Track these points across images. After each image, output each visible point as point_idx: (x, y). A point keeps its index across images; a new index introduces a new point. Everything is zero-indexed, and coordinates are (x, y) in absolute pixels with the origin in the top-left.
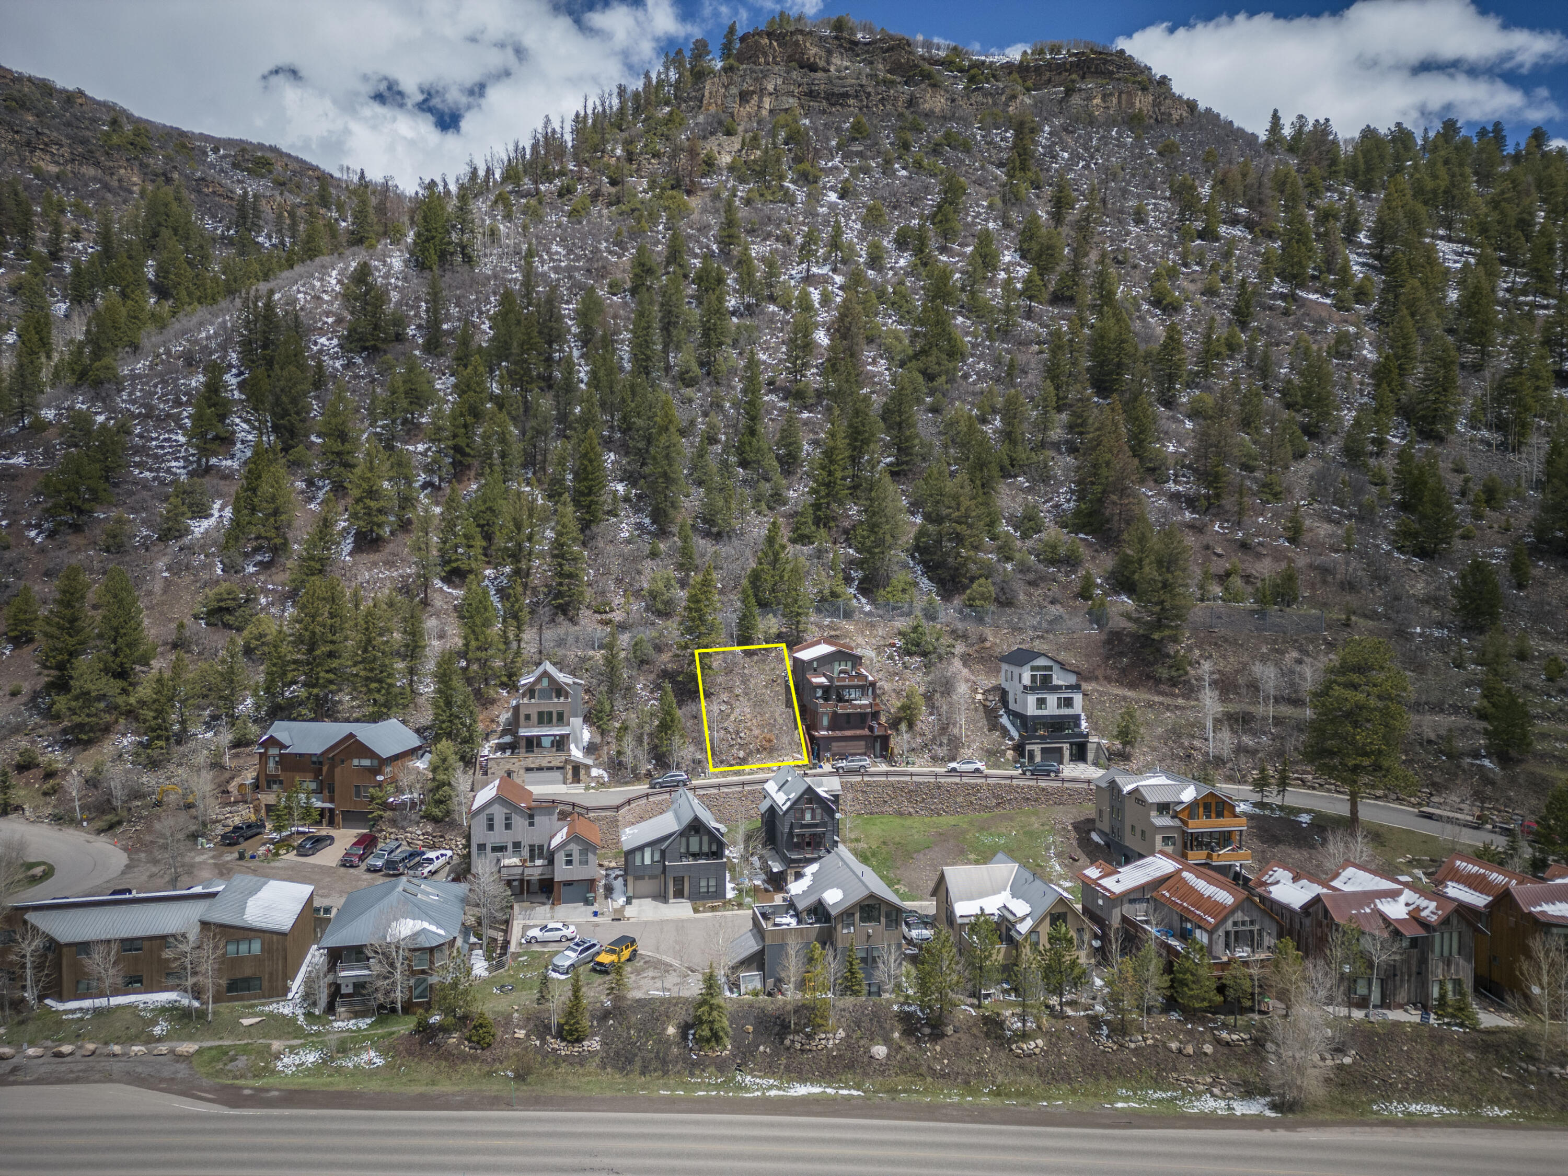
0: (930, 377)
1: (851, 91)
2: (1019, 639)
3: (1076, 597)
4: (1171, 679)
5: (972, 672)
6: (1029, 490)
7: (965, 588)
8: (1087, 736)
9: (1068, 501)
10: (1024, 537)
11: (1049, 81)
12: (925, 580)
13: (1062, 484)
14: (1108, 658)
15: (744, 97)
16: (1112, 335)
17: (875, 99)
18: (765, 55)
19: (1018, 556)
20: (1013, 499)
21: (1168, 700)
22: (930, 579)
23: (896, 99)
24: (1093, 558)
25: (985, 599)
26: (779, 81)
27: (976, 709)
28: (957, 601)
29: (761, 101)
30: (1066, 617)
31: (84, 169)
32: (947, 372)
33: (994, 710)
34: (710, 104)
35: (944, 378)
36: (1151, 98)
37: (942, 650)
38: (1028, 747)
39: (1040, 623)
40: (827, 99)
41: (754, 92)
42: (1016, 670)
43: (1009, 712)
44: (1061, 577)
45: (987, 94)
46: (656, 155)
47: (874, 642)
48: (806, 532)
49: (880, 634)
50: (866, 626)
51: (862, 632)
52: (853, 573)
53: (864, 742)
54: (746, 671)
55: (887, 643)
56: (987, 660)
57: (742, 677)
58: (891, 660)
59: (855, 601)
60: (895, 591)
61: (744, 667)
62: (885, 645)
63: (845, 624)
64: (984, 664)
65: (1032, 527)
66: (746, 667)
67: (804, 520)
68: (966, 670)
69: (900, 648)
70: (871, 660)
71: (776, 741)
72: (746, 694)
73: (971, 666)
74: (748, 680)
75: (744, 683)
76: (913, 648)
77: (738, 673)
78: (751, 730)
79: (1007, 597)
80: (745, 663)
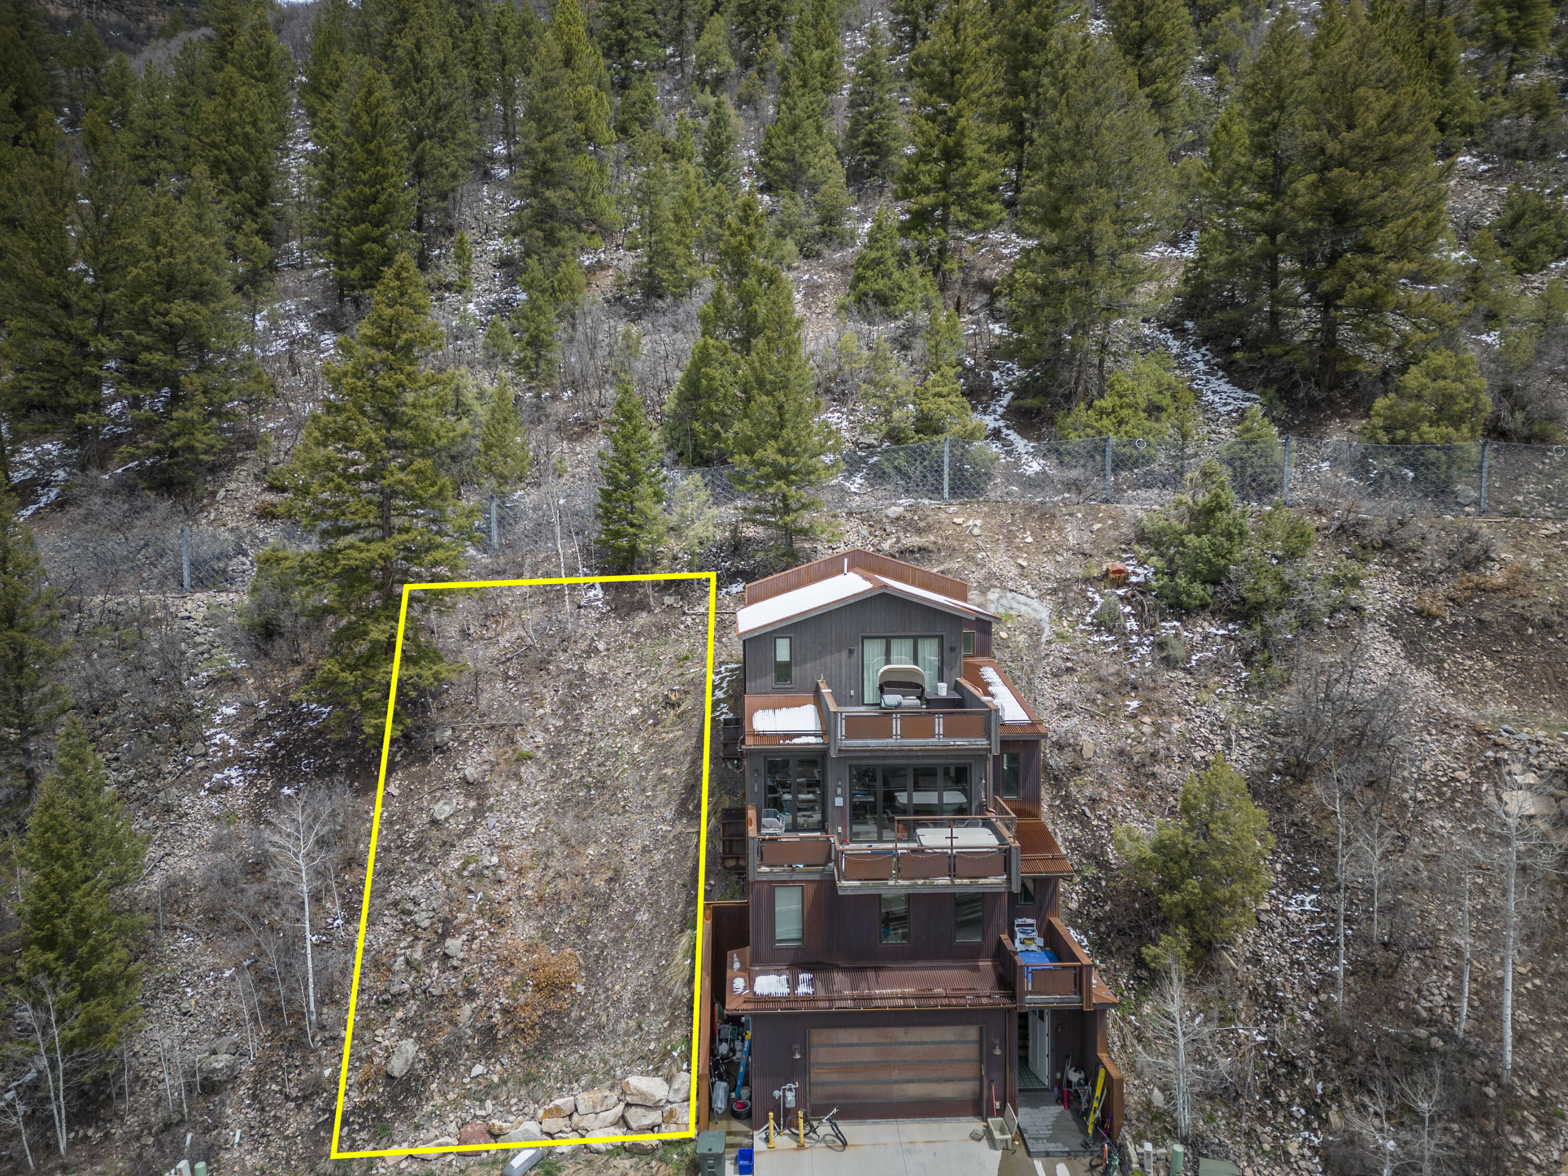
5: (1452, 682)
12: (1222, 385)
22: (1238, 382)
28: (1338, 438)
31: (104, 14)
37: (1312, 598)
47: (1049, 568)
48: (881, 284)
49: (1072, 541)
50: (1024, 520)
51: (1010, 538)
52: (996, 374)
53: (972, 1033)
54: (592, 666)
55: (1096, 572)
56: (1503, 638)
57: (571, 686)
58: (1110, 632)
59: (995, 448)
60: (1125, 413)
61: (592, 651)
62: (1087, 580)
63: (956, 514)
64: (1491, 655)
65: (1546, 243)
66: (597, 651)
67: (873, 255)
68: (1421, 678)
69: (1144, 589)
70: (1034, 632)
71: (580, 989)
72: (556, 751)
73: (1442, 661)
74: (586, 697)
75: (567, 707)
76: (1197, 589)
77: (561, 672)
78: (501, 923)
79: (1528, 421)
80: (599, 635)
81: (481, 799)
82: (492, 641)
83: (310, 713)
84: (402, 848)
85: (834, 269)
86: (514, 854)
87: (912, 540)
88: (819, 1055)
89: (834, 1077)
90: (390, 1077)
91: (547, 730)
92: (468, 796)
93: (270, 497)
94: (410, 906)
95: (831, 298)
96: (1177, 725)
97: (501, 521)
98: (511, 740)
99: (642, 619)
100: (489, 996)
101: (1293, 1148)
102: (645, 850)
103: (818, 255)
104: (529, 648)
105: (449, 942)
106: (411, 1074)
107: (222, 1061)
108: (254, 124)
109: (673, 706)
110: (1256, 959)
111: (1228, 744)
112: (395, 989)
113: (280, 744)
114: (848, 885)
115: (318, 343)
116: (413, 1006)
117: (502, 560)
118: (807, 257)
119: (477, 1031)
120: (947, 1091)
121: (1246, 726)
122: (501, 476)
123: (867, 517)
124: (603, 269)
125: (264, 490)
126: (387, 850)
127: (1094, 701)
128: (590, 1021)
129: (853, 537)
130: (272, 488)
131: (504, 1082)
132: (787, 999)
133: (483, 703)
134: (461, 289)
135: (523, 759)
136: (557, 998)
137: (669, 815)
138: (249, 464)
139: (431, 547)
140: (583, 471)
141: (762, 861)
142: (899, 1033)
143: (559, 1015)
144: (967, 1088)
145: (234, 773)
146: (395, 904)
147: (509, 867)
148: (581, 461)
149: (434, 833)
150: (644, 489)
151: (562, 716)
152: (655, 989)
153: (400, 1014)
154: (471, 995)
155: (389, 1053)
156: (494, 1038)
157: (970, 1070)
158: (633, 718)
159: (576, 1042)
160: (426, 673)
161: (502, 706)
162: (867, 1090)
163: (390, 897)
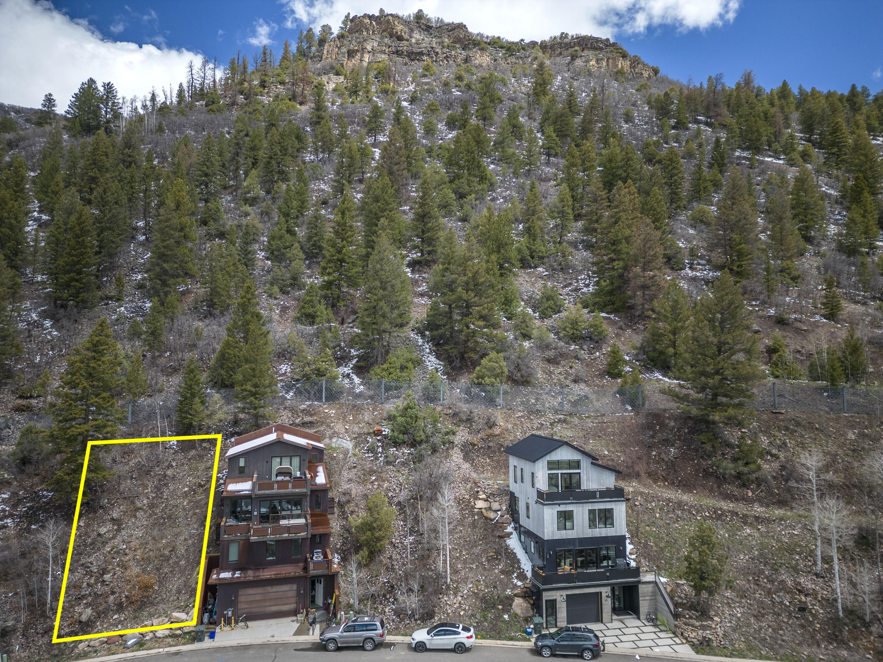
0: (461, 196)
1: (425, 51)
2: (536, 423)
3: (602, 375)
4: (739, 476)
5: (475, 468)
6: (549, 277)
7: (475, 364)
8: (636, 572)
9: (587, 286)
10: (544, 316)
11: (560, 54)
12: (433, 358)
13: (581, 272)
14: (650, 447)
15: (351, 54)
16: (619, 158)
17: (441, 56)
18: (367, 30)
19: (535, 333)
20: (533, 284)
21: (741, 508)
22: (438, 357)
23: (455, 57)
24: (618, 335)
25: (496, 376)
26: (375, 44)
27: (474, 525)
28: (464, 380)
29: (362, 56)
30: (593, 397)
32: (476, 192)
33: (499, 525)
34: (327, 58)
35: (473, 196)
36: (629, 63)
37: (437, 439)
38: (547, 596)
39: (561, 404)
40: (408, 56)
41: (357, 51)
42: (527, 467)
43: (520, 530)
44: (584, 354)
45: (517, 58)
46: (282, 83)
47: (356, 429)
48: (310, 311)
49: (366, 419)
50: (351, 410)
51: (344, 418)
52: (352, 351)
53: (295, 587)
54: (169, 472)
55: (371, 431)
56: (494, 452)
57: (160, 480)
58: (372, 452)
59: (347, 381)
60: (391, 370)
61: (170, 466)
62: (369, 434)
63: (326, 408)
64: (489, 457)
65: (551, 308)
66: (172, 466)
67: (308, 298)
68: (466, 466)
69: (386, 437)
70: (346, 452)
71: (156, 588)
72: (152, 506)
73: (474, 460)
74: (166, 485)
75: (158, 489)
76: (401, 436)
77: (156, 475)
78: (126, 569)
79: (522, 376)
80: (174, 460)
81: (119, 525)
82: (127, 464)
83: (43, 495)
84: (86, 545)
85: (295, 299)
86: (132, 544)
87: (308, 419)
88: (242, 599)
89: (246, 606)
90: (81, 622)
91: (148, 498)
92: (114, 524)
93: (20, 401)
94: (89, 565)
95: (292, 314)
96: (386, 485)
97: (133, 413)
98: (133, 503)
99: (193, 453)
100: (120, 593)
101: (387, 610)
102: (185, 540)
103: (288, 293)
104: (143, 465)
105: (105, 576)
106: (89, 620)
107: (10, 623)
108: (16, 219)
109: (202, 486)
110: (391, 558)
111: (400, 491)
112: (83, 593)
113: (30, 508)
114: (253, 539)
115: (43, 325)
116: (90, 599)
117: (132, 430)
118: (283, 293)
119: (115, 604)
120: (285, 608)
121: (407, 484)
122: (135, 393)
123: (293, 410)
124: (189, 293)
125: (17, 398)
126: (79, 546)
127: (360, 478)
128: (160, 598)
129: (285, 417)
130: (21, 397)
131: (125, 619)
132: (231, 578)
133: (121, 489)
134: (118, 300)
135: (138, 509)
136: (147, 591)
137: (196, 527)
138: (9, 386)
139: (105, 426)
140: (172, 390)
141: (225, 533)
142: (269, 589)
143: (147, 597)
144: (293, 606)
145: (8, 521)
146: (83, 565)
147: (130, 549)
148: (171, 385)
149: (99, 539)
150: (197, 400)
151: (155, 492)
152: (185, 586)
153: (85, 601)
154: (113, 593)
155: (80, 614)
156: (122, 607)
157: (294, 600)
158: (185, 492)
159: (154, 605)
160: (99, 476)
161: (129, 489)
162: (257, 610)
163: (81, 563)
